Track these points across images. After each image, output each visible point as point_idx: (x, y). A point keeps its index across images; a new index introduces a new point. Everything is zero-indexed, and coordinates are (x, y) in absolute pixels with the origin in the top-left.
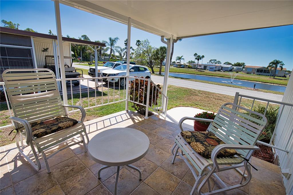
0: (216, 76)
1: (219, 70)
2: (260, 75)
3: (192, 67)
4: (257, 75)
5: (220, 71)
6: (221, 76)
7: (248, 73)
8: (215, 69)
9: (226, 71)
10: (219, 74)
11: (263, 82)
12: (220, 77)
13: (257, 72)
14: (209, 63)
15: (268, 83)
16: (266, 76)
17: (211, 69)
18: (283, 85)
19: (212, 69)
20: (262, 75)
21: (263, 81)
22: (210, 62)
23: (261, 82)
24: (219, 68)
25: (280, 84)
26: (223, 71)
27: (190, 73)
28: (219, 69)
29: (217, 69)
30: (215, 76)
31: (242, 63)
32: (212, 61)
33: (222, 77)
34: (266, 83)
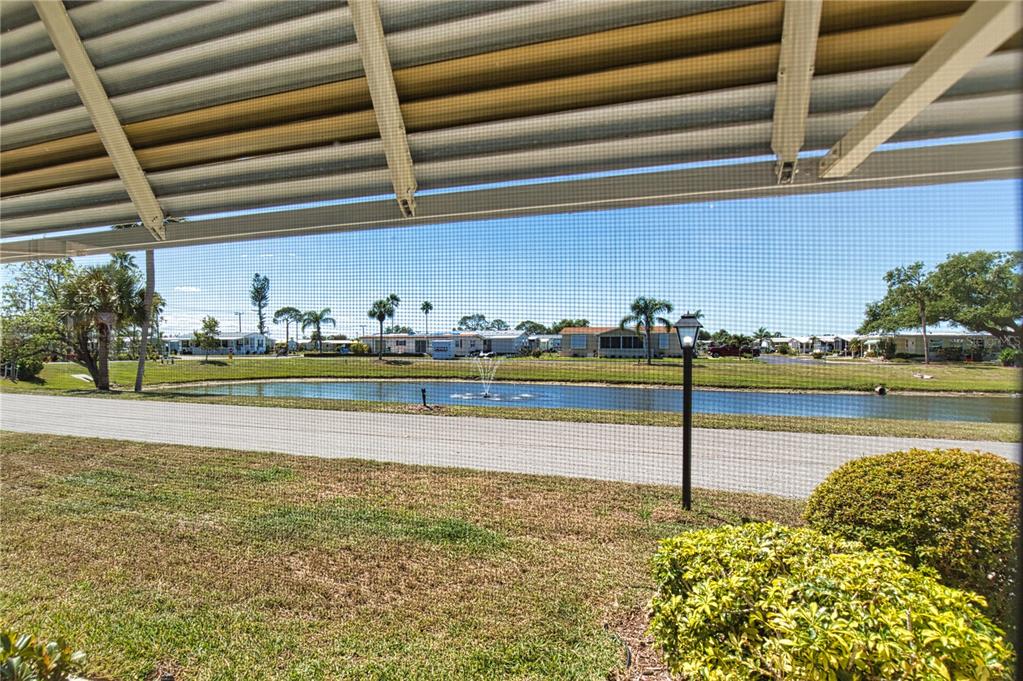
0: (451, 378)
1: (474, 354)
3: (370, 350)
8: (454, 350)
9: (500, 354)
10: (466, 369)
11: (611, 382)
15: (627, 383)
16: (634, 357)
19: (445, 349)
21: (611, 379)
23: (607, 382)
24: (472, 346)
27: (350, 374)
28: (473, 349)
30: (447, 377)
31: (580, 321)
34: (620, 386)
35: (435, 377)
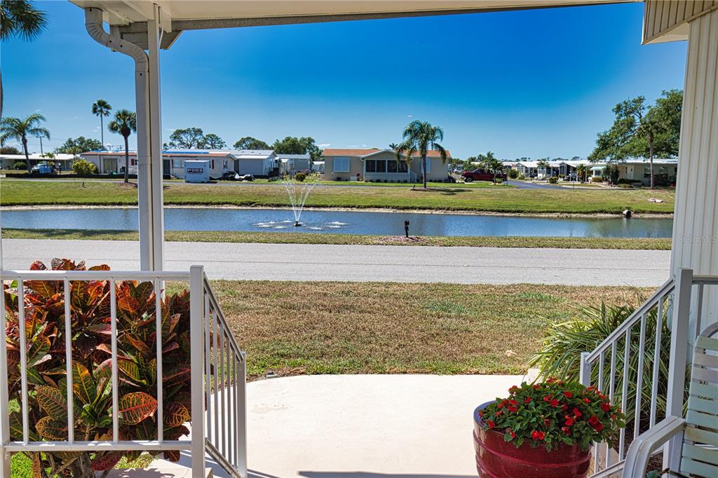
0: (223, 204)
1: (228, 177)
2: (378, 181)
3: (96, 171)
4: (371, 181)
5: (233, 179)
6: (245, 200)
7: (339, 179)
8: (209, 172)
9: (257, 177)
10: (232, 194)
11: (398, 208)
12: (242, 204)
13: (367, 171)
14: (172, 144)
15: (413, 208)
16: (399, 182)
17: (194, 173)
18: (458, 210)
19: (200, 171)
20: (386, 181)
21: (396, 205)
22: (177, 143)
23: (393, 208)
24: (225, 167)
25: (447, 206)
26: (246, 178)
27: (96, 200)
28: (226, 171)
29: (219, 171)
30: (218, 204)
31: (304, 139)
32: (185, 138)
33: (250, 204)
34: (407, 211)
35: (203, 204)
